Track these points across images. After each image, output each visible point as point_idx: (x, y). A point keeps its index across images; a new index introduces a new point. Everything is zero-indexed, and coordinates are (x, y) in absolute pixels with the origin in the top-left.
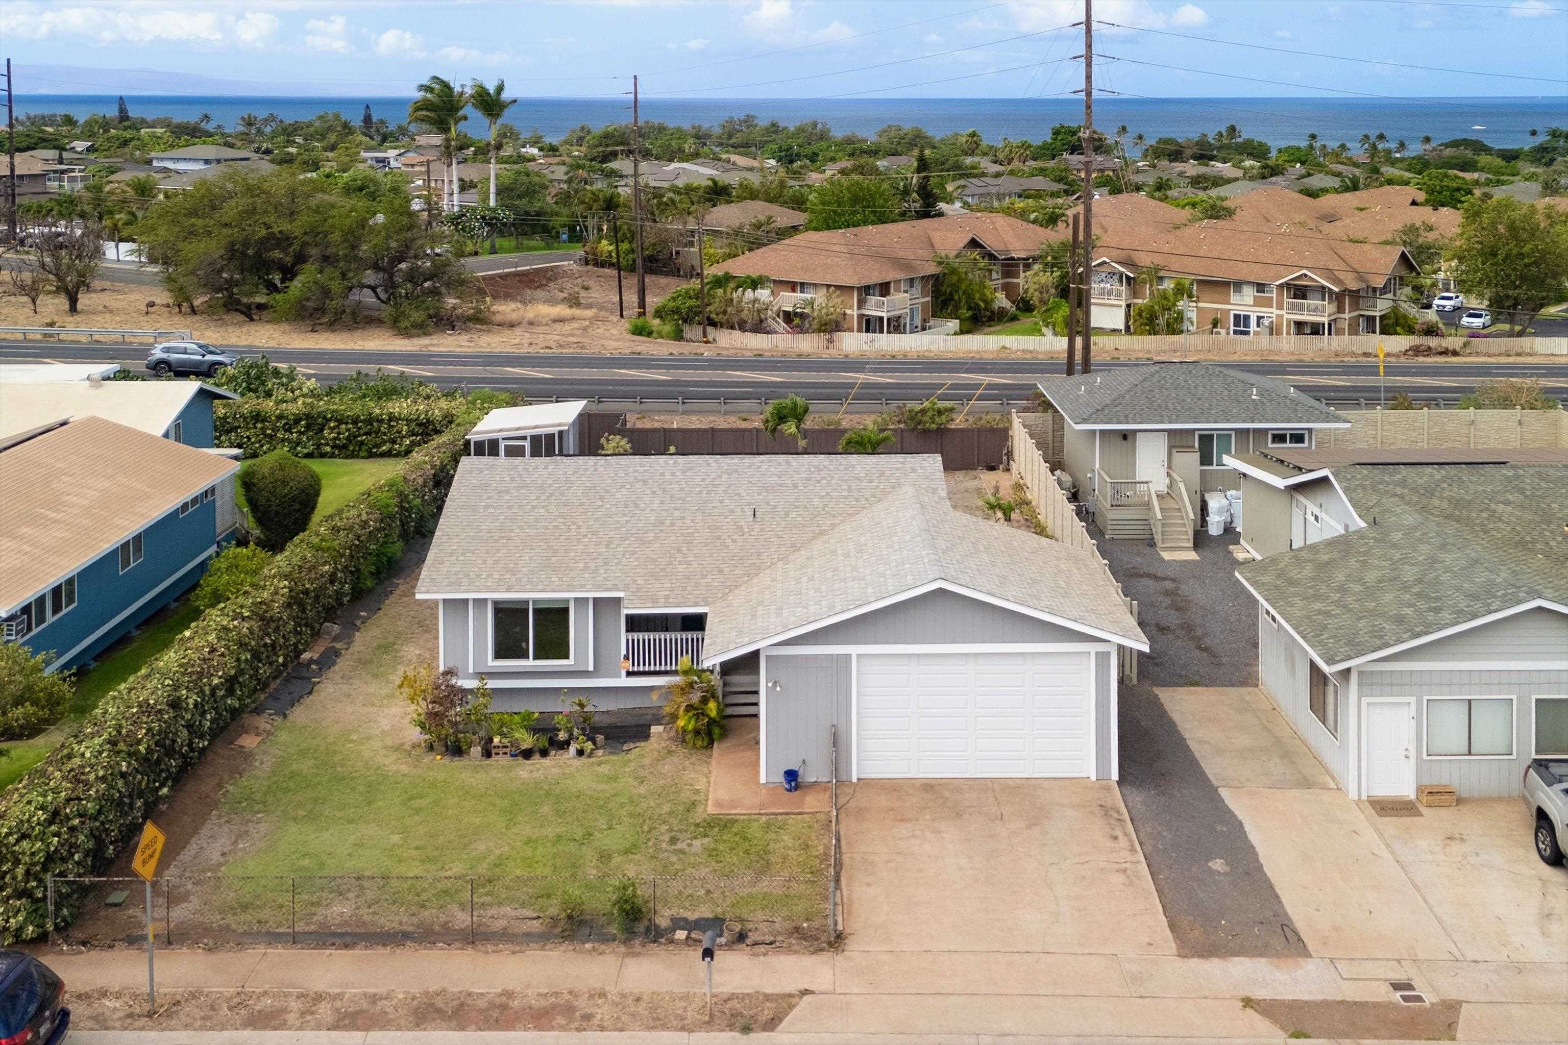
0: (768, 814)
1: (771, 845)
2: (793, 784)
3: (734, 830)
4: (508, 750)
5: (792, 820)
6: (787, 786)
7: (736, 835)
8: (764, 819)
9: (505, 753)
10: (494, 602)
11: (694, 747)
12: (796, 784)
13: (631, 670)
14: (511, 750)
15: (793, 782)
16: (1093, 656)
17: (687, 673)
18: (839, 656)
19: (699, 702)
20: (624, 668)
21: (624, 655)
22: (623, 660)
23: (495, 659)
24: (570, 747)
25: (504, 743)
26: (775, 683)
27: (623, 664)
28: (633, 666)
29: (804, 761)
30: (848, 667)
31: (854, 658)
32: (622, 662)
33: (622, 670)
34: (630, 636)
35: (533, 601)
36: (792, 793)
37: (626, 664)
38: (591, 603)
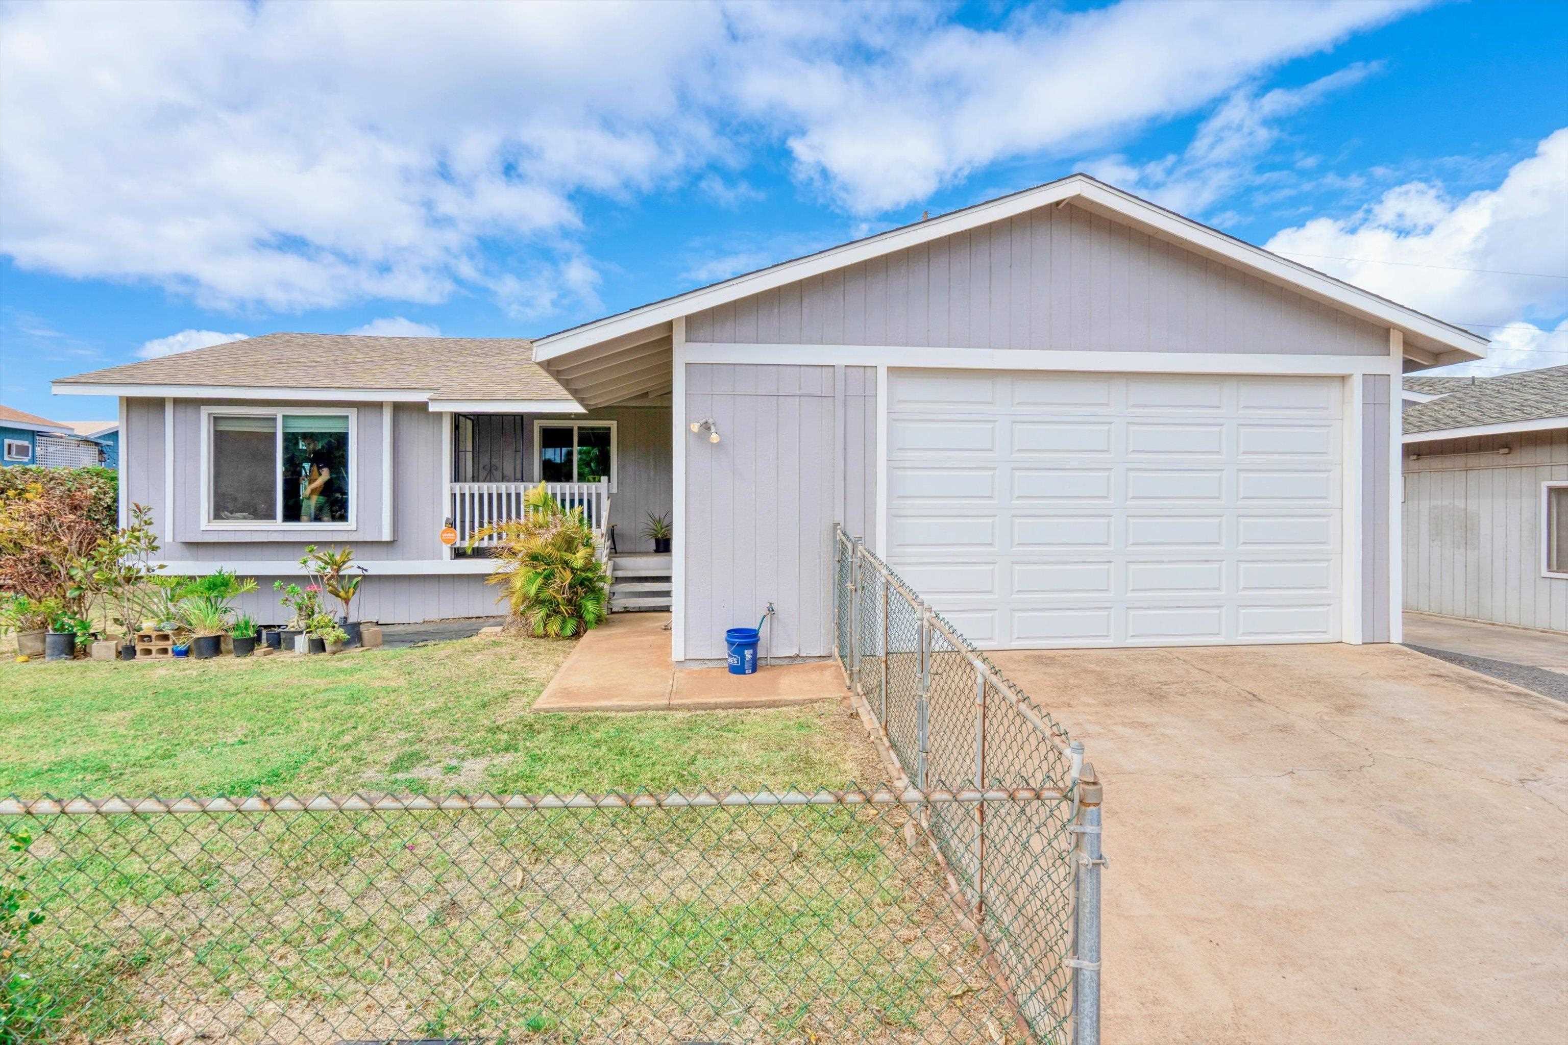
0: (689, 708)
1: (700, 762)
2: (748, 654)
3: (596, 735)
4: (168, 644)
5: (754, 716)
6: (734, 661)
7: (597, 744)
8: (679, 715)
9: (165, 651)
10: (215, 418)
11: (546, 636)
12: (754, 655)
13: (458, 545)
14: (174, 644)
15: (746, 652)
16: (1356, 386)
17: (536, 507)
18: (849, 370)
19: (554, 545)
20: (447, 542)
21: (448, 519)
22: (444, 528)
23: (215, 518)
24: (298, 638)
25: (161, 630)
26: (706, 427)
27: (444, 535)
28: (463, 538)
29: (771, 610)
30: (868, 396)
31: (882, 374)
32: (443, 532)
33: (444, 544)
34: (457, 487)
35: (284, 416)
36: (747, 672)
37: (450, 535)
38: (387, 416)
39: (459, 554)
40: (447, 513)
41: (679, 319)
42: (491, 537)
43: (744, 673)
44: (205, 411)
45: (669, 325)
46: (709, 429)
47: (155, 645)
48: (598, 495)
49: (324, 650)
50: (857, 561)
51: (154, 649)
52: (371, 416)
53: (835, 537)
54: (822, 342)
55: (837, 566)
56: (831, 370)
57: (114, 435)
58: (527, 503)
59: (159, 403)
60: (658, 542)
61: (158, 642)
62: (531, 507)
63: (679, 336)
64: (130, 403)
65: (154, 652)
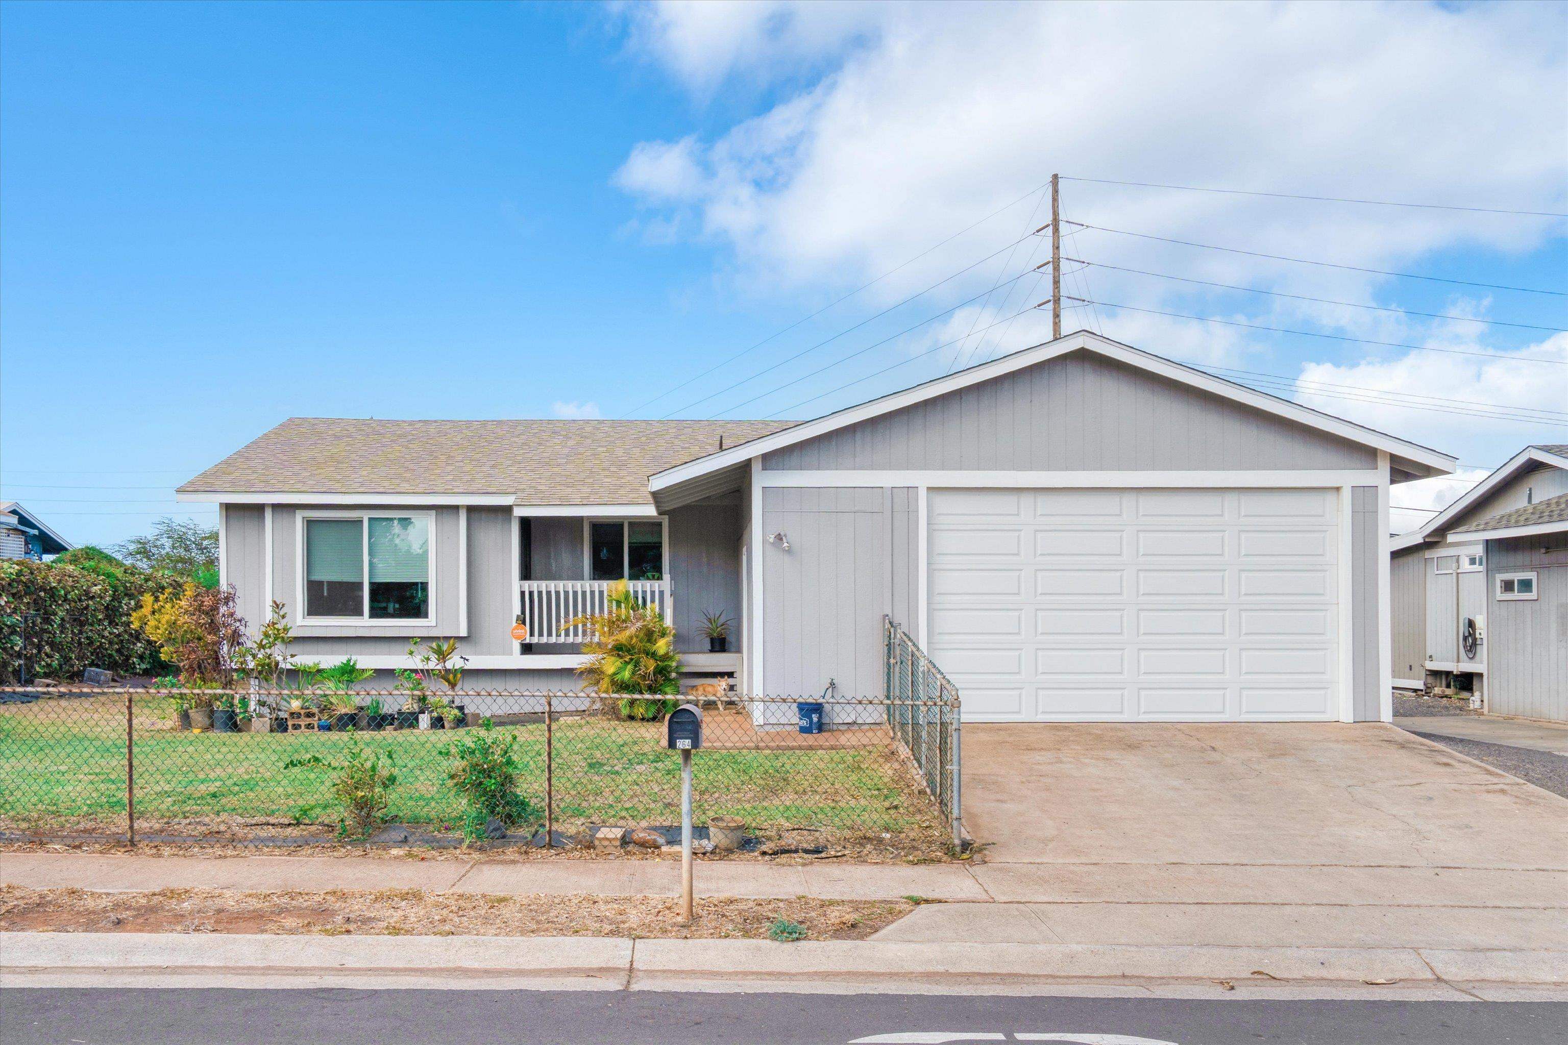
0: (773, 749)
2: (815, 717)
4: (314, 721)
5: (820, 752)
6: (804, 723)
8: (766, 752)
9: (311, 726)
10: (307, 521)
11: (631, 718)
12: (820, 718)
13: (527, 641)
14: (320, 719)
15: (813, 715)
16: (1346, 494)
17: (619, 603)
18: (895, 490)
19: (637, 637)
20: (517, 638)
21: (518, 616)
22: (514, 624)
23: (308, 615)
24: (421, 716)
25: (308, 708)
26: (779, 538)
27: (516, 631)
28: (532, 634)
29: (832, 684)
30: (911, 512)
31: (923, 494)
32: (514, 629)
33: (514, 640)
34: (526, 585)
35: (370, 519)
36: (814, 731)
37: (520, 631)
38: (463, 517)
39: (527, 649)
40: (517, 610)
41: (757, 457)
42: (567, 634)
43: (812, 733)
44: (299, 516)
45: (749, 461)
46: (781, 539)
47: (303, 722)
48: (662, 593)
49: (443, 727)
50: (897, 641)
51: (303, 724)
52: (448, 519)
53: (884, 626)
54: (872, 467)
55: (886, 648)
56: (881, 489)
57: (215, 537)
58: (609, 598)
59: (259, 509)
60: (712, 641)
61: (306, 719)
62: (614, 603)
63: (756, 468)
64: (230, 509)
65: (303, 727)
